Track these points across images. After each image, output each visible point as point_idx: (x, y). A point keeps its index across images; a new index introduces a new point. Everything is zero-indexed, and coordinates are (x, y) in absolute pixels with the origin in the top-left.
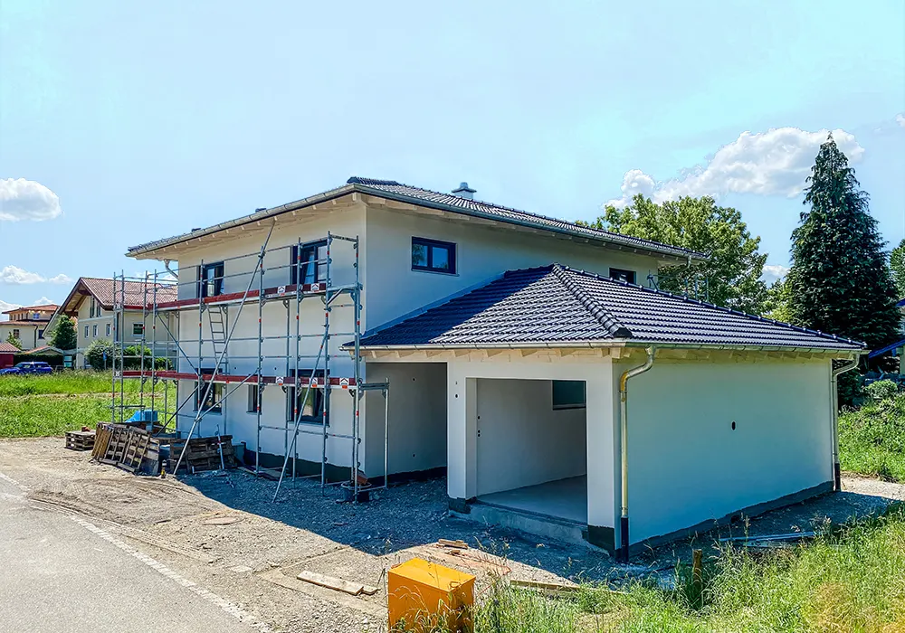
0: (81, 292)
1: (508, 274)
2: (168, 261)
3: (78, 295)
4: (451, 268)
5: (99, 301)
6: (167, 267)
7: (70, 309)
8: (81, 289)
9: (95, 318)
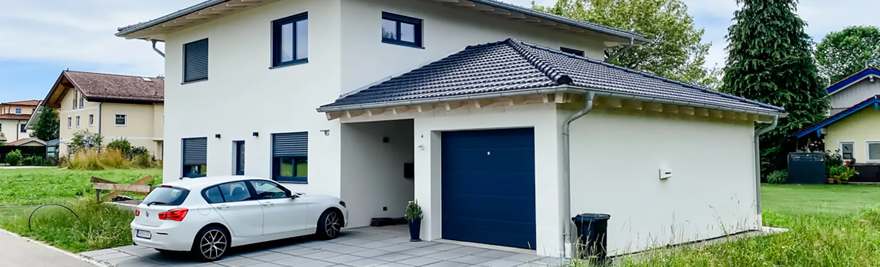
0: (64, 84)
1: (468, 48)
2: (154, 41)
3: (61, 87)
4: (418, 43)
5: (81, 92)
6: (154, 46)
7: (54, 101)
8: (64, 81)
9: (78, 109)
